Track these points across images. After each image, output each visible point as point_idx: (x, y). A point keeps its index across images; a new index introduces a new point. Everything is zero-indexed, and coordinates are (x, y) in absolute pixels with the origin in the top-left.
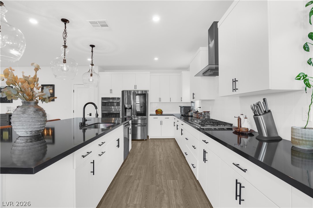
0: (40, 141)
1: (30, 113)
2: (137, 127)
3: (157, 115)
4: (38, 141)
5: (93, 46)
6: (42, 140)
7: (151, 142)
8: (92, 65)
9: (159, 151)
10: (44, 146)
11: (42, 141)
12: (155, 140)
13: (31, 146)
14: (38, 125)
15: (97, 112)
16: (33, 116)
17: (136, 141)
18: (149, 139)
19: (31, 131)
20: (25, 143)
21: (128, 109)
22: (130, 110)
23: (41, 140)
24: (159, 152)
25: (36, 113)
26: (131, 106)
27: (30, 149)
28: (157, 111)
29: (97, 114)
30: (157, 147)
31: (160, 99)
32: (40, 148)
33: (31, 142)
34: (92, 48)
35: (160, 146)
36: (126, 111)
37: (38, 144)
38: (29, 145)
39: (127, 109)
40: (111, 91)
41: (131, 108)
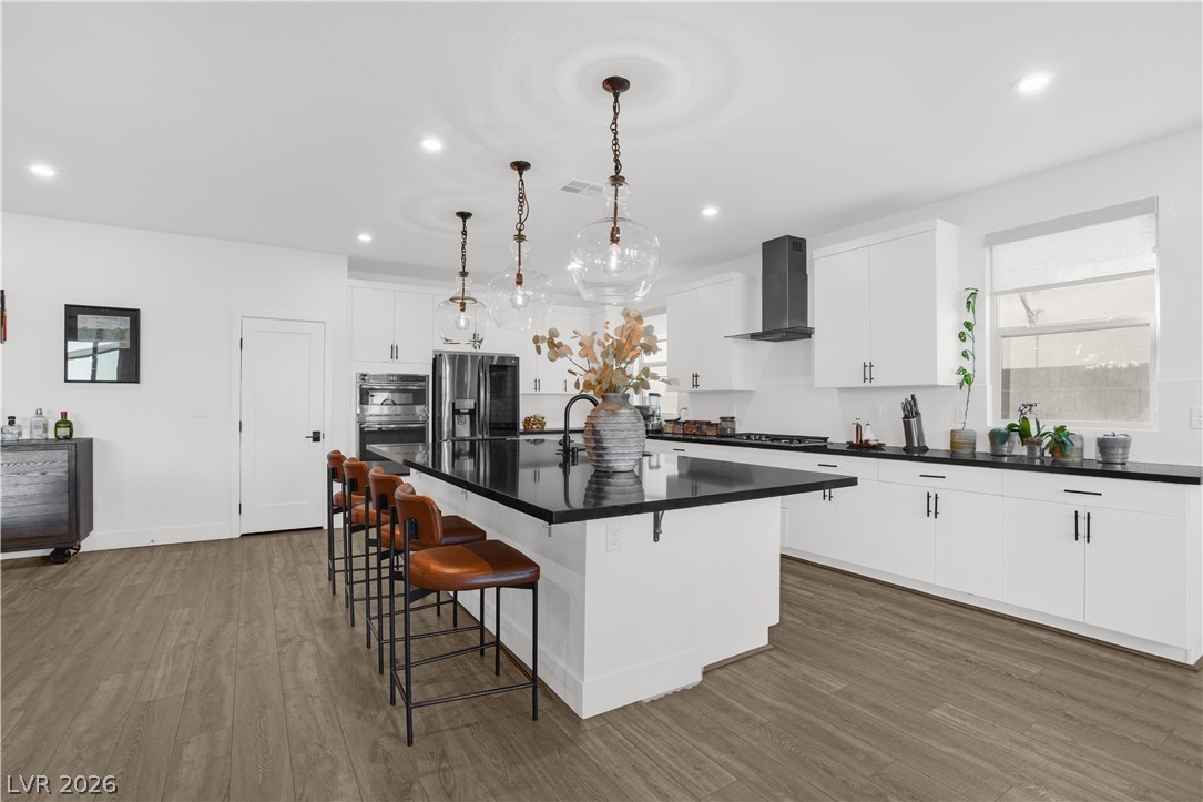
5: (464, 216)
8: (464, 274)
26: (475, 403)
31: (537, 384)
34: (464, 221)
40: (394, 352)
41: (472, 413)
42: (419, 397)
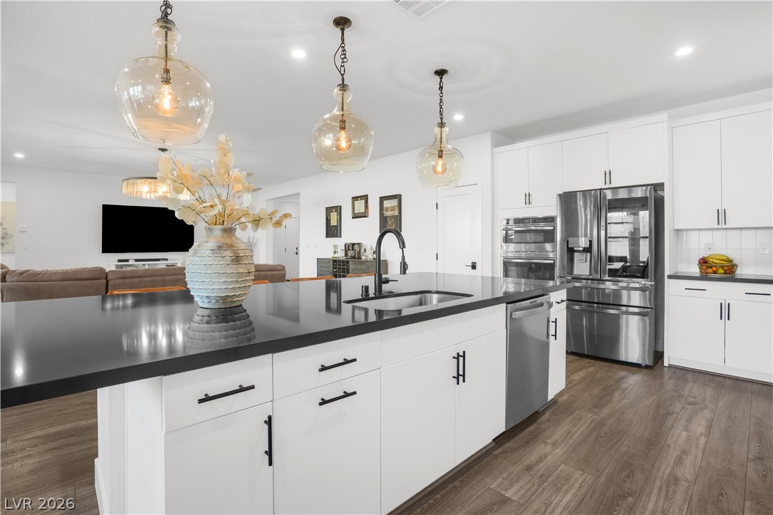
0: (226, 322)
1: (204, 253)
2: (617, 316)
3: (704, 277)
4: (221, 322)
5: (441, 73)
6: (234, 321)
7: (670, 378)
9: (686, 429)
10: (235, 339)
11: (232, 323)
12: (689, 376)
13: (206, 332)
14: (220, 285)
15: (403, 256)
16: (209, 261)
17: (606, 364)
18: (666, 364)
19: (208, 297)
20: (198, 323)
21: (578, 251)
22: (589, 255)
23: (229, 322)
24: (684, 434)
25: (217, 253)
26: (591, 242)
27: (203, 340)
28: (703, 262)
29: (405, 263)
30: (689, 407)
31: (721, 215)
32: (223, 340)
33: (208, 323)
34: (441, 78)
35: (706, 407)
36: (571, 260)
37: (220, 331)
38: (204, 330)
39: (576, 251)
40: (528, 198)
41: (588, 250)
42: (549, 236)
